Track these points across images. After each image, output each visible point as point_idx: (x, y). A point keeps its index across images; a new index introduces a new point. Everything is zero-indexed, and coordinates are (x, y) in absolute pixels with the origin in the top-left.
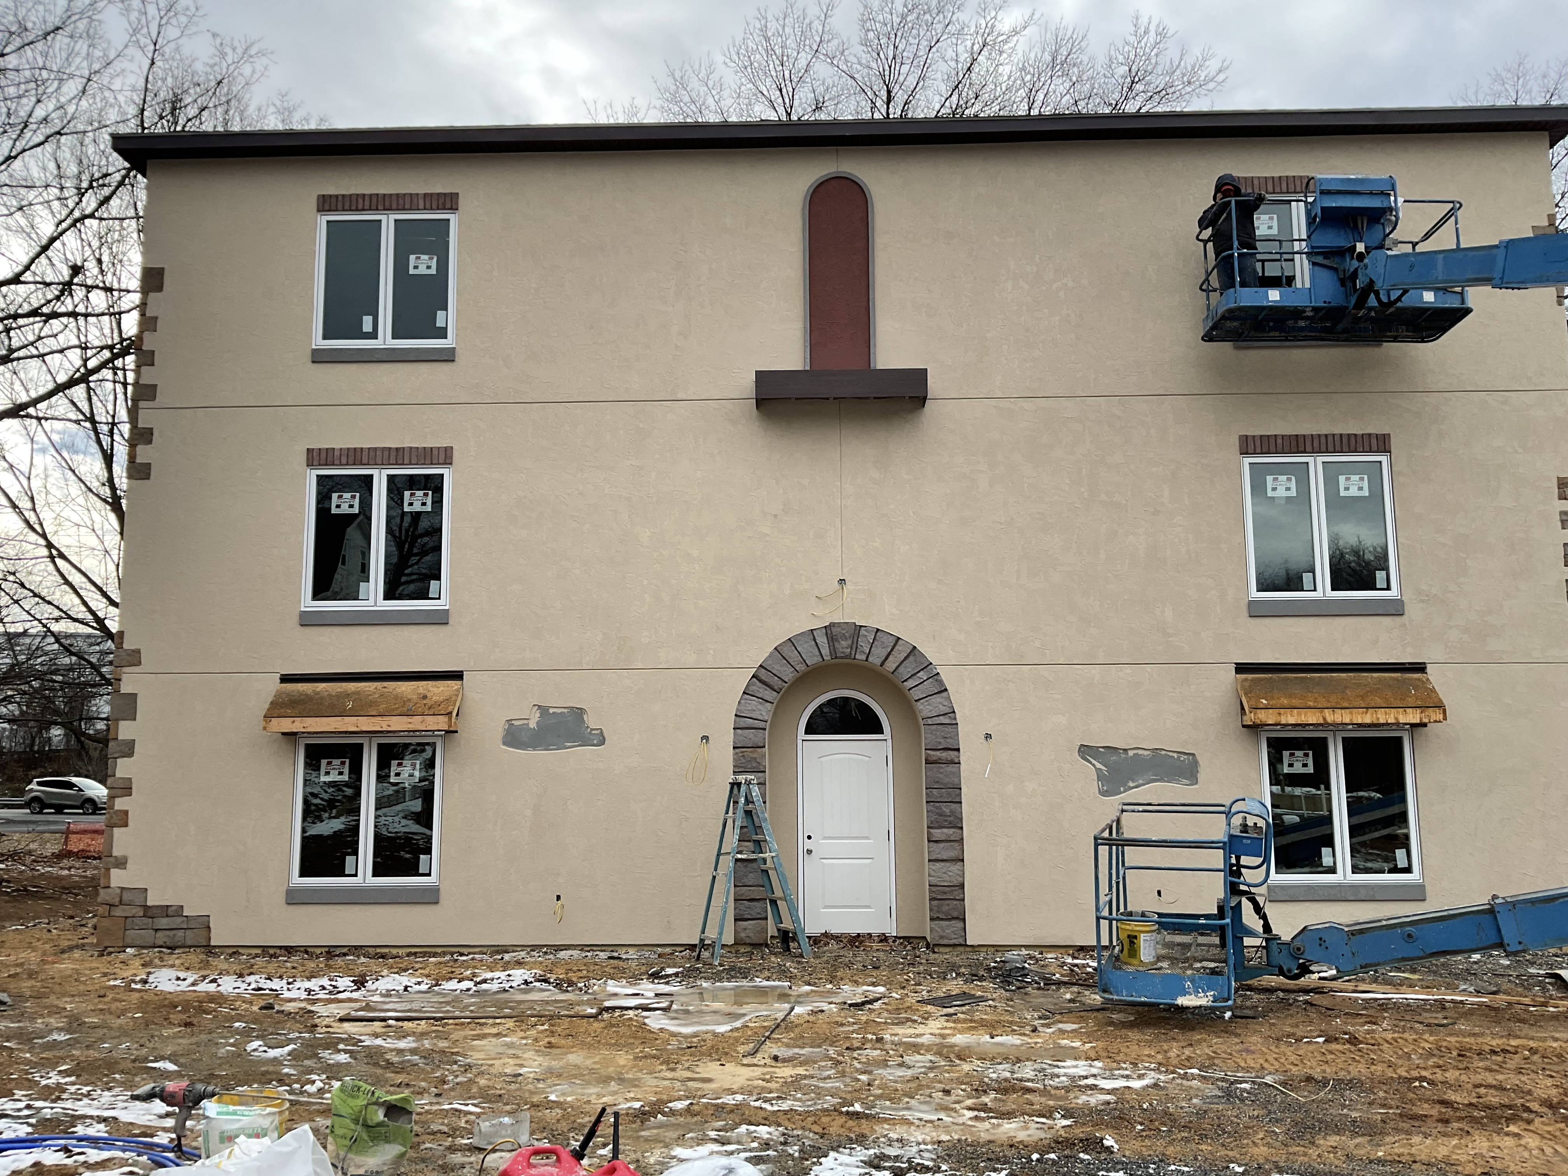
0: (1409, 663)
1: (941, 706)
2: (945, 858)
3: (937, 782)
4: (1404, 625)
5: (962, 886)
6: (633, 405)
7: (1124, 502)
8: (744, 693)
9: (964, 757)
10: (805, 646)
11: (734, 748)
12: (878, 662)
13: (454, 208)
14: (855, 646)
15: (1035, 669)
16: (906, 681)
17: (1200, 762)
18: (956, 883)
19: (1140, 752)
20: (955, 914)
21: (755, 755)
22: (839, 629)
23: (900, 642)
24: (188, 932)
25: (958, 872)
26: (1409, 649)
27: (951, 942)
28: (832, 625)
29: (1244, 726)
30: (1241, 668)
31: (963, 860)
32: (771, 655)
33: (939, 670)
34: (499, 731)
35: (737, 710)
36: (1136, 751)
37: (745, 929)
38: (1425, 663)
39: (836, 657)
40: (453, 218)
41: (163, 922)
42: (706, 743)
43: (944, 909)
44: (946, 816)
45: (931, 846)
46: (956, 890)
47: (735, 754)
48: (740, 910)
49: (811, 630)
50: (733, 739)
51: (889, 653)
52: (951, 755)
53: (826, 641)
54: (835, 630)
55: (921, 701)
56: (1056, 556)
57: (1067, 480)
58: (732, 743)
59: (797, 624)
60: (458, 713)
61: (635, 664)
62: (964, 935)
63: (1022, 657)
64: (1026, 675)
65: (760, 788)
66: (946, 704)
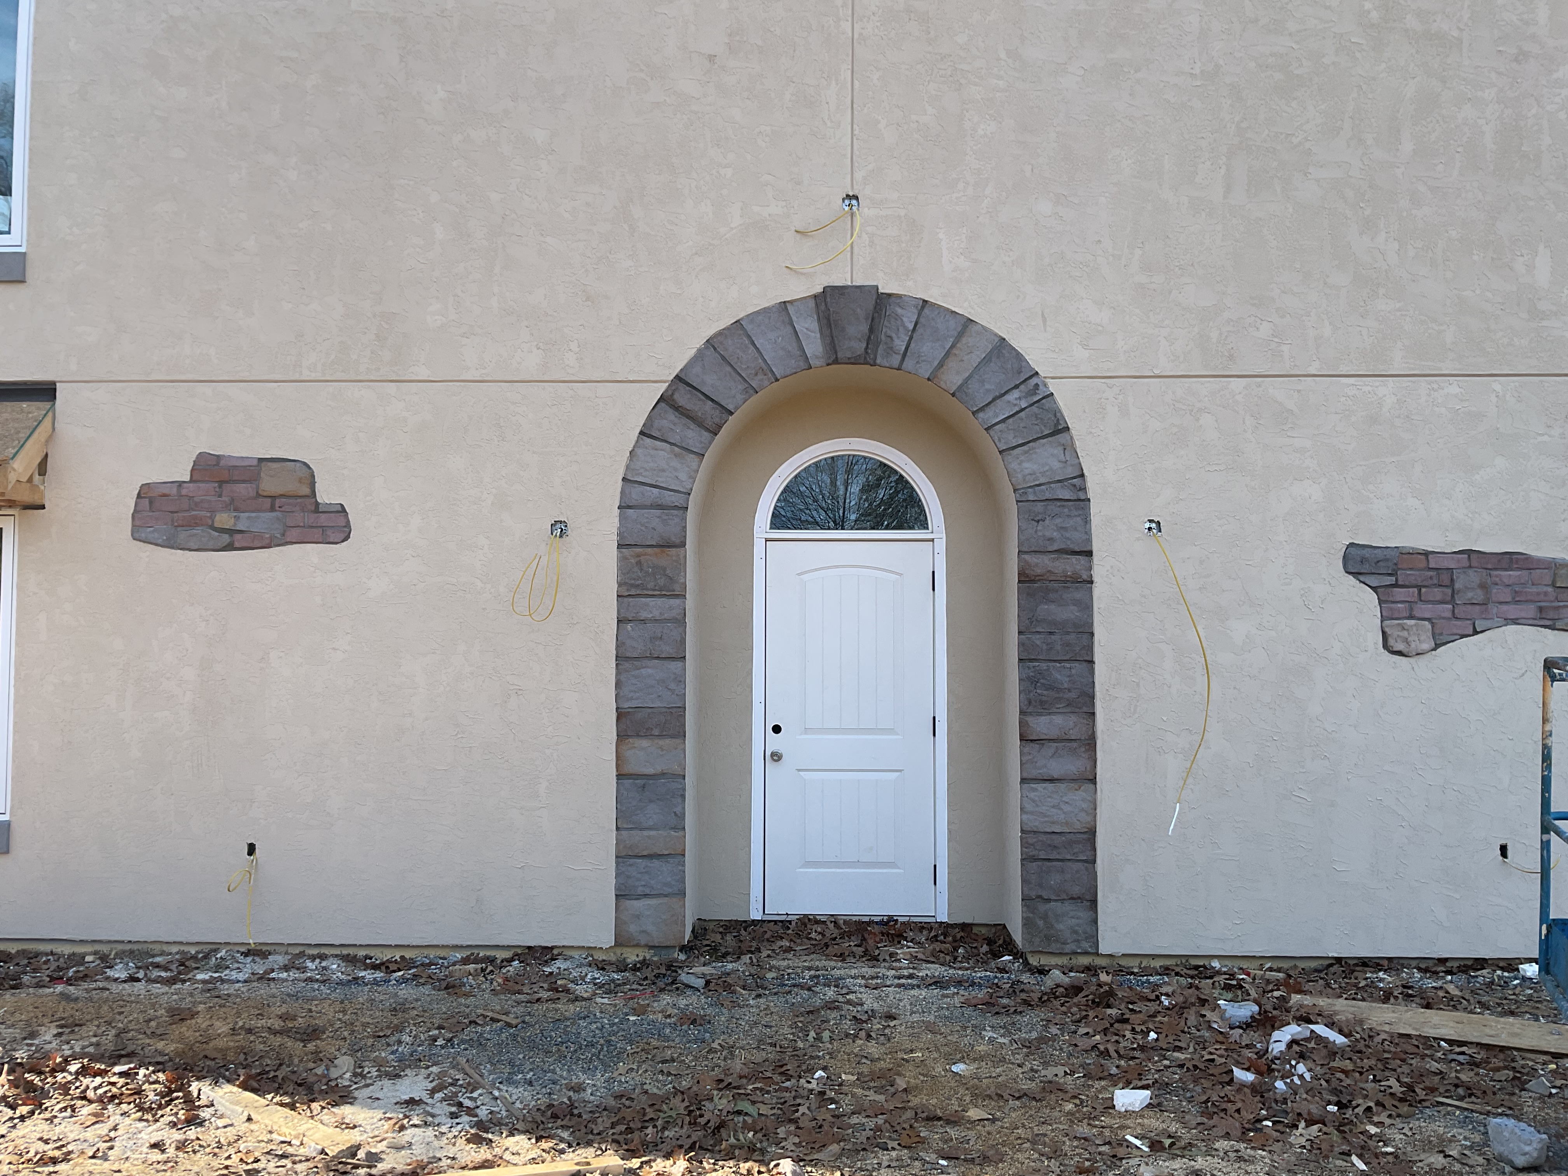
1: (1054, 463)
2: (1055, 775)
3: (1043, 620)
5: (1092, 833)
7: (1455, 33)
8: (642, 433)
9: (1100, 570)
10: (771, 336)
11: (620, 546)
12: (925, 371)
14: (875, 335)
16: (982, 409)
18: (1079, 826)
19: (1470, 560)
20: (1076, 890)
21: (662, 563)
22: (844, 300)
23: (973, 329)
25: (1084, 806)
27: (1068, 949)
28: (829, 291)
31: (1093, 781)
32: (700, 355)
33: (1053, 387)
34: (126, 506)
35: (628, 467)
36: (1461, 559)
37: (638, 917)
39: (836, 362)
42: (561, 536)
43: (1054, 879)
44: (1059, 690)
45: (1026, 750)
46: (1078, 842)
47: (622, 560)
48: (628, 877)
49: (785, 302)
50: (619, 528)
51: (948, 354)
52: (1074, 564)
53: (815, 326)
54: (835, 303)
55: (1014, 452)
56: (1308, 145)
58: (615, 537)
59: (754, 290)
60: (42, 469)
61: (415, 369)
62: (1093, 933)
63: (1231, 358)
64: (1238, 398)
65: (672, 631)
66: (1065, 458)
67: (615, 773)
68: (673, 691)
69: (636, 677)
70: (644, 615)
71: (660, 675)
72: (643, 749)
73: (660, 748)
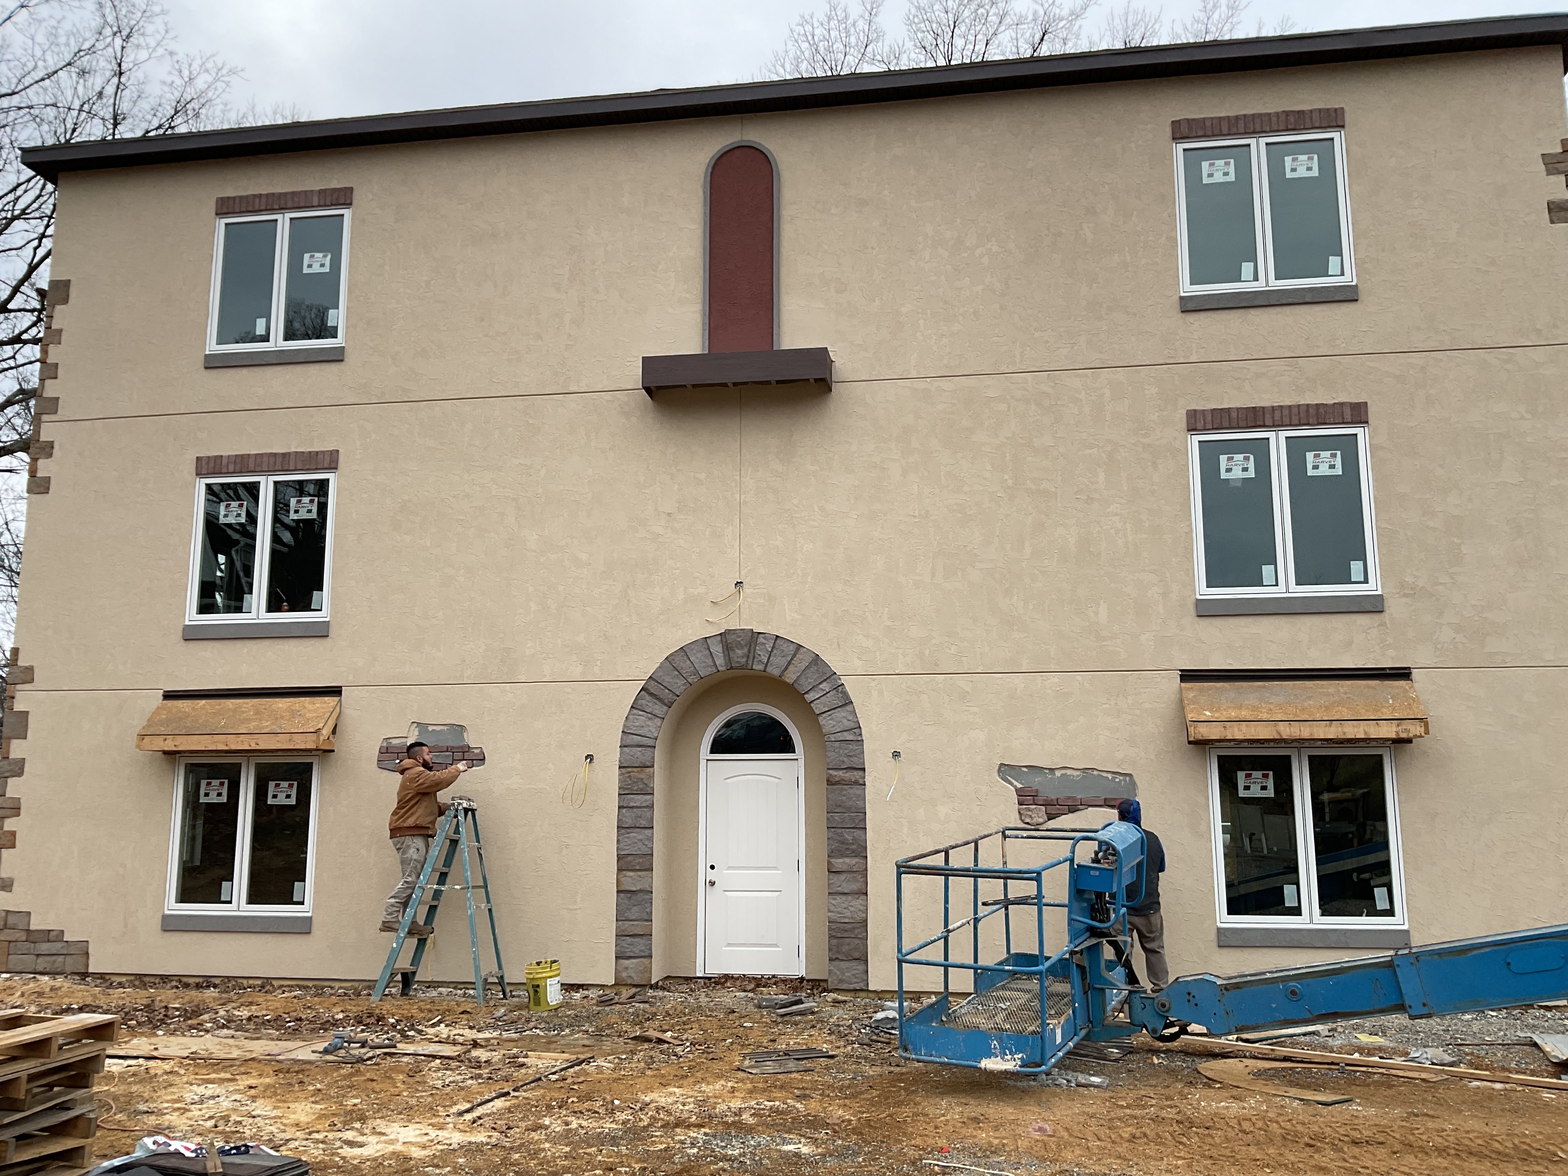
0: (1391, 669)
1: (845, 721)
2: (846, 891)
3: (840, 806)
4: (1383, 624)
5: (866, 922)
6: (523, 400)
7: (1053, 490)
8: (632, 707)
9: (870, 777)
10: (699, 655)
11: (620, 767)
12: (778, 671)
13: (348, 204)
14: (751, 654)
15: (951, 679)
16: (807, 693)
17: (1139, 784)
18: (858, 919)
19: (1069, 772)
20: (856, 955)
21: (642, 776)
22: (734, 637)
23: (802, 650)
24: (68, 958)
25: (861, 908)
26: (1391, 652)
27: (852, 987)
28: (728, 632)
29: (1190, 742)
30: (1188, 676)
31: (866, 894)
32: (662, 666)
33: (844, 680)
34: (375, 752)
35: (625, 726)
36: (1063, 772)
37: (626, 969)
38: (1409, 668)
39: (732, 668)
40: (347, 213)
41: (44, 947)
42: (590, 762)
43: (845, 949)
44: (848, 844)
45: (831, 877)
46: (858, 928)
47: (621, 774)
48: (622, 947)
49: (705, 638)
50: (620, 758)
51: (789, 663)
52: (855, 775)
53: (720, 650)
54: (730, 638)
55: (824, 715)
56: (975, 551)
57: (989, 467)
58: (617, 763)
59: (690, 631)
60: (334, 732)
61: (519, 677)
62: (865, 978)
63: (936, 665)
64: (940, 685)
65: (647, 813)
66: (851, 718)
67: (615, 890)
68: (647, 845)
69: (627, 838)
70: (632, 804)
71: (640, 837)
72: (631, 877)
73: (640, 876)
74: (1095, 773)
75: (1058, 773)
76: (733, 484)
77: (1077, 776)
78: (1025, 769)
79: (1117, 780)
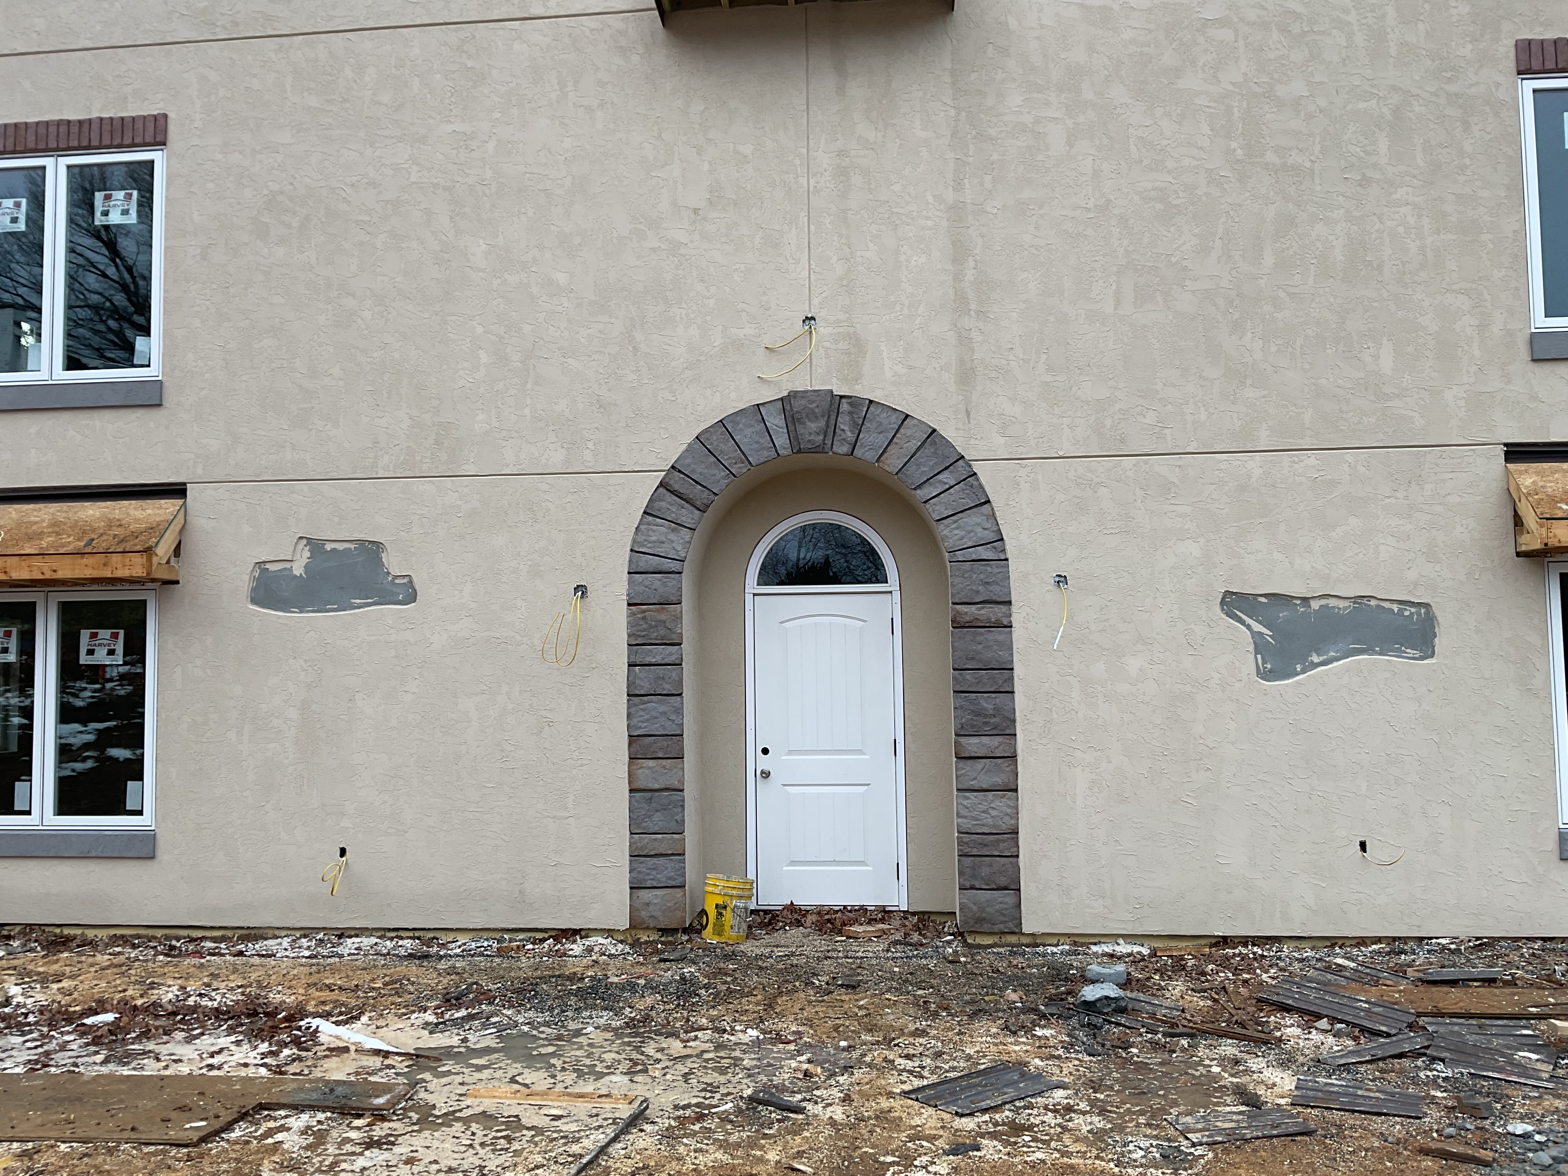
1: (979, 530)
2: (985, 786)
3: (973, 659)
5: (1014, 833)
7: (1308, 165)
8: (645, 512)
9: (1018, 616)
10: (748, 432)
11: (629, 604)
12: (871, 457)
14: (831, 430)
15: (1146, 462)
16: (919, 487)
17: (1439, 619)
18: (1004, 828)
19: (1332, 602)
20: (1003, 881)
21: (663, 617)
22: (804, 402)
23: (910, 422)
25: (1009, 811)
27: (996, 928)
28: (793, 395)
30: (1518, 453)
31: (1016, 790)
32: (690, 449)
33: (976, 467)
34: (244, 582)
35: (634, 541)
36: (1323, 602)
37: (648, 904)
39: (799, 451)
42: (582, 597)
43: (985, 871)
44: (986, 716)
45: (961, 765)
46: (1004, 841)
47: (631, 615)
48: (639, 872)
49: (758, 405)
50: (628, 590)
51: (891, 442)
52: (996, 612)
53: (782, 423)
54: (798, 404)
55: (945, 522)
56: (1185, 263)
57: (1206, 129)
58: (625, 598)
59: (733, 395)
60: (177, 551)
61: (465, 467)
62: (1017, 916)
63: (1122, 441)
64: (1129, 473)
65: (673, 672)
66: (988, 525)
67: (627, 788)
68: (673, 721)
69: (643, 710)
70: (649, 660)
71: (663, 708)
72: (650, 768)
73: (664, 767)
74: (1373, 603)
75: (1315, 605)
76: (798, 162)
77: (1345, 608)
78: (1263, 600)
79: (1407, 613)
